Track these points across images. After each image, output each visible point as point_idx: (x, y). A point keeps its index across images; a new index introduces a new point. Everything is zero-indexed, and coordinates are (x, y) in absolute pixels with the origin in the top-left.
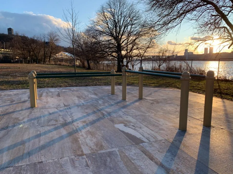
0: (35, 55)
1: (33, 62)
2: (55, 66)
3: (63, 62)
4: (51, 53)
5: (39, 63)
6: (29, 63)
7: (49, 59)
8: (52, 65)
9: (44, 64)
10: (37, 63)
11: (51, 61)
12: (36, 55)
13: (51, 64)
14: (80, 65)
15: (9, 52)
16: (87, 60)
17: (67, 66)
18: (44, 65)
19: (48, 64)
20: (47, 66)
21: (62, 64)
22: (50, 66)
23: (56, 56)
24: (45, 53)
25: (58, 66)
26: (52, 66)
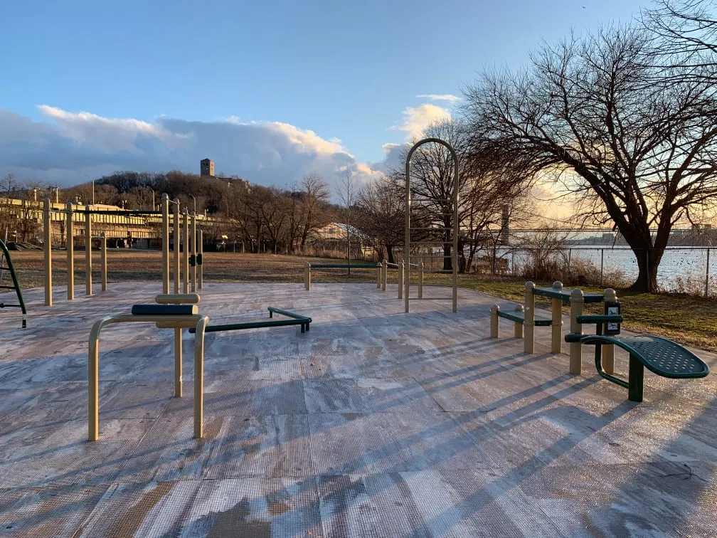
0: (271, 231)
1: (266, 250)
2: (315, 259)
3: (333, 249)
4: (307, 228)
5: (279, 251)
6: (255, 252)
7: (303, 243)
8: (309, 256)
9: (289, 254)
10: (273, 253)
11: (306, 246)
12: (273, 231)
13: (307, 254)
14: (373, 258)
15: (208, 224)
16: (387, 245)
17: (343, 259)
18: (291, 257)
19: (299, 255)
20: (298, 258)
21: (332, 256)
22: (304, 258)
23: (318, 233)
24: (292, 228)
25: (323, 259)
26: (309, 259)
